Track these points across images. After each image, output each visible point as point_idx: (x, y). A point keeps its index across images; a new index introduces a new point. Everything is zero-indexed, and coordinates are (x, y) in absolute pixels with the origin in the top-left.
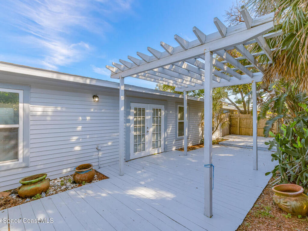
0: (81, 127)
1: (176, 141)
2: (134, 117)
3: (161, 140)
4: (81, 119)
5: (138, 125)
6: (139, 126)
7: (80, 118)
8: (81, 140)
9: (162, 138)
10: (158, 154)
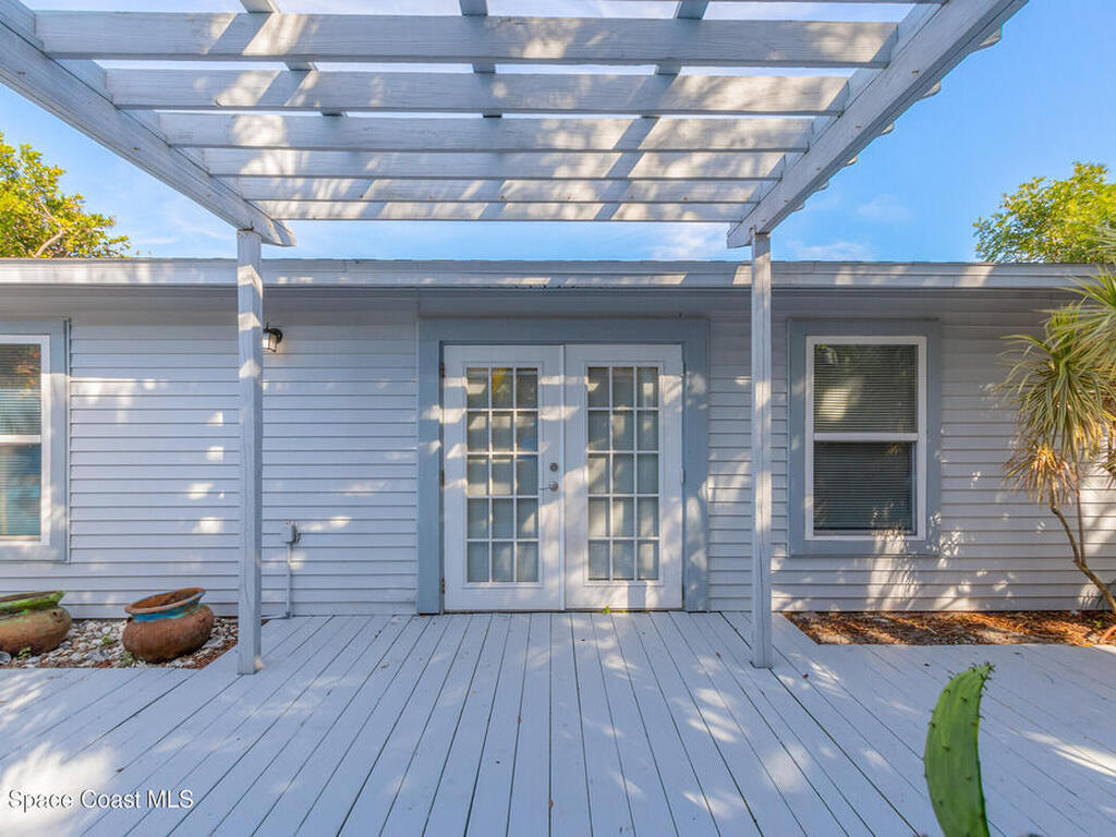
0: (221, 449)
1: (793, 557)
2: (465, 410)
3: (662, 538)
4: (221, 421)
5: (491, 453)
6: (495, 457)
7: (219, 418)
8: (222, 495)
9: (664, 528)
10: (630, 611)
